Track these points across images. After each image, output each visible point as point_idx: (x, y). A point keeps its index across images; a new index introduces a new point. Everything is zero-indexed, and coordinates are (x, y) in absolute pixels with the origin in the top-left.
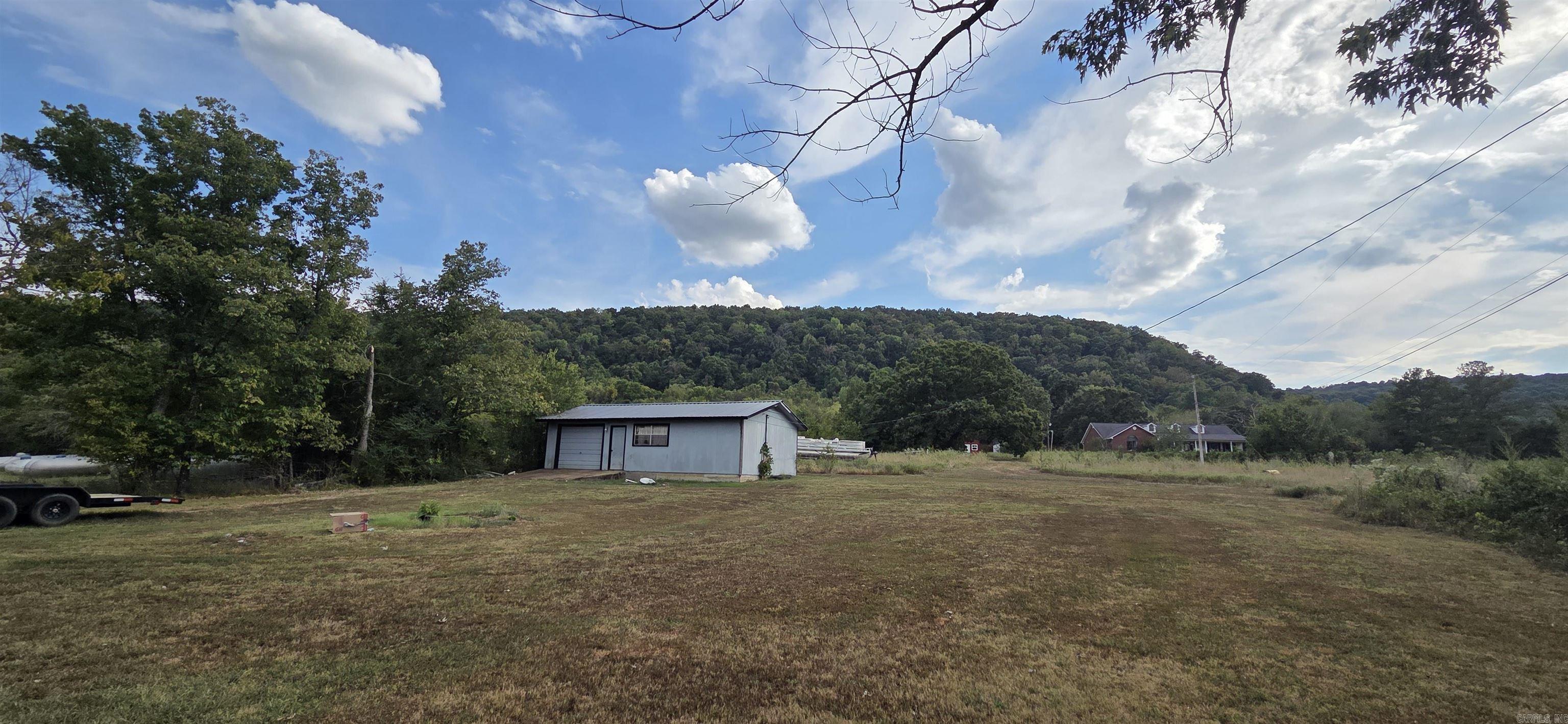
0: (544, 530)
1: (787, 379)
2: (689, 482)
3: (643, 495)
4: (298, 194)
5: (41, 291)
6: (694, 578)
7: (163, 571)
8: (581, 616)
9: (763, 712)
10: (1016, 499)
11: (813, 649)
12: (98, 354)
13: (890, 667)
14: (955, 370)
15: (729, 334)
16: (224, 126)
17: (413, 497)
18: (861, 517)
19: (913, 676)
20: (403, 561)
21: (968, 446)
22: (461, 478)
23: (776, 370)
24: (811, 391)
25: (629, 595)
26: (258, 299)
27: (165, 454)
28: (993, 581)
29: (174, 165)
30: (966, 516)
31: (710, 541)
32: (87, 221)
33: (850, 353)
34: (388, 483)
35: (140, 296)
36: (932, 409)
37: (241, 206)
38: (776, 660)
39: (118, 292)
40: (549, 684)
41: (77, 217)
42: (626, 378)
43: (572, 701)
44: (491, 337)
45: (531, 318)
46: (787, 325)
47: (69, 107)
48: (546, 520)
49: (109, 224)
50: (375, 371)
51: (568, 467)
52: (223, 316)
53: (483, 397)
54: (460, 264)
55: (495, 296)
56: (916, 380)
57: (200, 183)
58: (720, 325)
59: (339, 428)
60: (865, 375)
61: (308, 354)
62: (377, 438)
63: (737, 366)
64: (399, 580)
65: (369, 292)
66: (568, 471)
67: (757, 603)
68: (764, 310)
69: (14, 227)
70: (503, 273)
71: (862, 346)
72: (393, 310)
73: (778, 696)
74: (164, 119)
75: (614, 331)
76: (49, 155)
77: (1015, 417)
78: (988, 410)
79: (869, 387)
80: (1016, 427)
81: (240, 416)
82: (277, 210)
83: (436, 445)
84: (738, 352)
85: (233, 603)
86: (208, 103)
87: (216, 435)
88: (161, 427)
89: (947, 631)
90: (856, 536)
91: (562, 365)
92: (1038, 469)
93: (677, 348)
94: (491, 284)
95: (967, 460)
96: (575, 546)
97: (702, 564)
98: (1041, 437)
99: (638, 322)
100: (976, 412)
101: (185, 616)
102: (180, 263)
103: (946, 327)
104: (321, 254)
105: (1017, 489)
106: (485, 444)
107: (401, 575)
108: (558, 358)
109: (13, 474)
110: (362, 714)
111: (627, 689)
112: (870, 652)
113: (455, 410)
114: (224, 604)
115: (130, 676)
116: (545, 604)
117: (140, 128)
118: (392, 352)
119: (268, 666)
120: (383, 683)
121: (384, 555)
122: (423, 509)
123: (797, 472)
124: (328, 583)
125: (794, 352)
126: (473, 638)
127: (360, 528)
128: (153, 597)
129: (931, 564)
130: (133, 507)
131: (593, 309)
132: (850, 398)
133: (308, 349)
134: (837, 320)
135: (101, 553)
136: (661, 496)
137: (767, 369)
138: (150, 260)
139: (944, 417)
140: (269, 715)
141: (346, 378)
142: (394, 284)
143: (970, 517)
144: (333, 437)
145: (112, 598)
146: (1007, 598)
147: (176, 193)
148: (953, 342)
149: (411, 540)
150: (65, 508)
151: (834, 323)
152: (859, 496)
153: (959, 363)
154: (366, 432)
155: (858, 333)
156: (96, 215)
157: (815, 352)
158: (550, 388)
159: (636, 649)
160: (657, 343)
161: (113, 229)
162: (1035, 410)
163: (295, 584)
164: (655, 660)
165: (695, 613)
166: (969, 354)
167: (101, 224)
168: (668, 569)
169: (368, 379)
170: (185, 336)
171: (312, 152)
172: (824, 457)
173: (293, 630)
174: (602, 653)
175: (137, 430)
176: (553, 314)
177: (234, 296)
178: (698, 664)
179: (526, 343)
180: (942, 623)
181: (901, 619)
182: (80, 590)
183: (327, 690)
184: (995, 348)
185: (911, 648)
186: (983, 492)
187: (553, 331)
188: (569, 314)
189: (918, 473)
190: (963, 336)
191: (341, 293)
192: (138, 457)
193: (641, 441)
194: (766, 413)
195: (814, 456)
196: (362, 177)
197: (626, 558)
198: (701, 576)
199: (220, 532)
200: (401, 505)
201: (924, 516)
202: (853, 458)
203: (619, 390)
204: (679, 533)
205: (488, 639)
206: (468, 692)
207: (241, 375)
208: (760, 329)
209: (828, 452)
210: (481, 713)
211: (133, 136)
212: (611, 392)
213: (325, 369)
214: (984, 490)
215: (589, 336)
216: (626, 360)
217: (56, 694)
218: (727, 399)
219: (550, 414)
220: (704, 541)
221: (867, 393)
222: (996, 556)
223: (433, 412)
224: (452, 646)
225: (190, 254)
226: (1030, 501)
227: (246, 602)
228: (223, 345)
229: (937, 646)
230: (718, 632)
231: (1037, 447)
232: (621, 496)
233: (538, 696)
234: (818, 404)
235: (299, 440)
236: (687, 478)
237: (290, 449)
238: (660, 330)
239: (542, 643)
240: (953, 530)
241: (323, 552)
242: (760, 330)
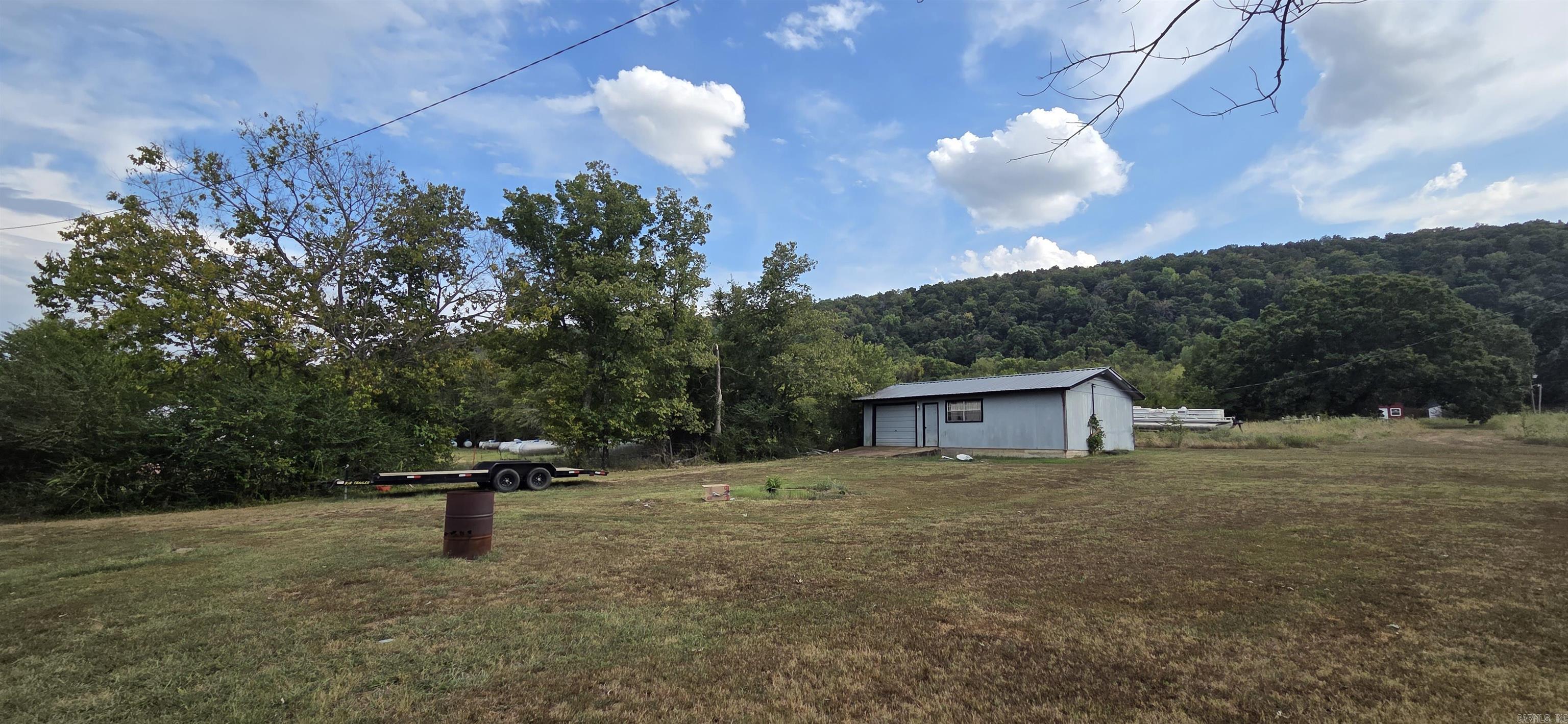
0: (872, 504)
1: (1111, 343)
2: (1008, 458)
3: (962, 471)
4: (654, 226)
5: (515, 325)
6: (1031, 558)
7: (604, 526)
8: (920, 589)
9: (1140, 714)
10: (1485, 480)
11: (1191, 651)
12: (550, 366)
13: (1313, 687)
14: (1355, 312)
15: (1036, 300)
16: (604, 181)
17: (759, 473)
18: (1230, 500)
19: (1349, 702)
20: (760, 527)
21: (1385, 411)
22: (794, 455)
23: (1096, 334)
24: (1143, 354)
25: (964, 572)
26: (637, 314)
27: (593, 438)
28: (1464, 590)
29: (578, 219)
30: (1398, 501)
31: (1042, 520)
32: (535, 270)
33: (1191, 306)
34: (739, 460)
35: (568, 321)
36: (1319, 367)
37: (620, 242)
38: (1146, 659)
39: (557, 319)
40: (901, 651)
41: (529, 268)
42: (931, 355)
43: (926, 671)
44: (807, 327)
45: (837, 306)
46: (1106, 282)
47: (518, 190)
48: (871, 494)
49: (546, 271)
50: (721, 365)
51: (888, 444)
52: (618, 330)
53: (806, 383)
54: (776, 264)
55: (807, 288)
56: (1292, 330)
57: (594, 230)
58: (1026, 292)
59: (700, 414)
60: (1216, 331)
61: (673, 356)
62: (727, 422)
63: (1049, 334)
64: (759, 543)
65: (710, 298)
66: (886, 448)
67: (1110, 592)
68: (1076, 270)
69: (498, 280)
70: (812, 267)
71: (1208, 296)
72: (728, 312)
73: (1157, 700)
74: (569, 185)
75: (915, 310)
76: (511, 227)
77: (1467, 369)
78: (1415, 362)
79: (1223, 344)
80: (1469, 383)
81: (635, 407)
82: (642, 241)
83: (771, 426)
84: (1049, 319)
85: (649, 554)
86: (592, 166)
87: (622, 423)
88: (589, 418)
89: (1395, 650)
90: (1229, 522)
91: (869, 347)
92: (1519, 439)
93: (980, 321)
94: (803, 278)
95: (1386, 429)
96: (903, 520)
97: (1037, 545)
98: (1519, 394)
99: (938, 298)
100: (1393, 365)
101: (621, 561)
102: (588, 293)
103: (1334, 260)
104: (673, 272)
105: (1488, 466)
106: (811, 425)
107: (759, 538)
108: (865, 341)
109: (513, 453)
110: (750, 655)
111: (979, 667)
112: (1274, 663)
113: (784, 395)
114: (644, 554)
115: (596, 603)
116: (885, 574)
117: (556, 195)
118: (732, 347)
119: (679, 606)
120: (762, 630)
121: (745, 521)
122: (769, 483)
123: (1135, 446)
124: (709, 542)
125: (1118, 312)
126: (827, 599)
127: (724, 498)
128: (601, 545)
129: (1350, 561)
130: (580, 478)
131: (893, 291)
132: (1196, 359)
133: (673, 351)
134: (1170, 270)
135: (567, 510)
136: (981, 473)
137: (1084, 334)
138: (571, 293)
139: (1342, 374)
140: (686, 646)
141: (700, 372)
142: (727, 290)
143: (1405, 503)
144: (697, 422)
145: (577, 544)
146: (1493, 615)
147: (581, 240)
148: (1348, 278)
149: (764, 510)
150: (544, 477)
151: (1167, 273)
152: (1224, 473)
153: (1361, 304)
154: (719, 417)
155: (1202, 281)
156: (539, 265)
157: (1143, 309)
158: (861, 370)
159: (981, 627)
160: (960, 318)
161: (549, 274)
162: (1504, 358)
163: (686, 541)
164: (1003, 640)
165: (1038, 597)
166: (1377, 290)
167: (542, 271)
168: (1000, 547)
169: (716, 372)
170: (596, 348)
171: (659, 189)
172: (1169, 429)
173: (691, 579)
174: (946, 628)
175: (576, 420)
176: (857, 300)
177: (622, 314)
178: (1052, 651)
179: (837, 329)
180: (1386, 640)
181: (1317, 627)
182: (560, 537)
183: (722, 631)
184: (1422, 278)
185: (1340, 666)
186: (1422, 471)
187: (858, 316)
188: (871, 298)
189: (1307, 446)
190: (1362, 268)
191: (690, 303)
192: (578, 440)
193: (954, 417)
194: (1092, 381)
195: (1155, 428)
196: (694, 201)
197: (955, 534)
198: (1039, 558)
199: (632, 498)
200: (752, 478)
201: (1327, 500)
202: (1209, 429)
203: (925, 367)
204: (1006, 511)
205: (839, 602)
206: (830, 649)
207: (633, 375)
208: (1073, 291)
209: (1174, 423)
210: (845, 670)
211: (553, 202)
212: (917, 371)
213: (686, 367)
214: (1422, 468)
215: (891, 317)
216: (930, 337)
217: (557, 612)
218: (1040, 369)
219: (865, 395)
220: (1036, 520)
221: (1221, 352)
222: (1464, 557)
223: (767, 397)
224: (811, 604)
225: (593, 285)
226: (1513, 484)
227: (656, 553)
228: (619, 353)
229: (1383, 669)
230: (1069, 619)
231: (1512, 408)
232: (940, 472)
233: (893, 661)
234: (1153, 369)
235: (674, 426)
236: (1006, 454)
237: (669, 433)
238: (961, 304)
239: (888, 610)
240: (1379, 519)
241: (702, 516)
242: (1073, 293)
